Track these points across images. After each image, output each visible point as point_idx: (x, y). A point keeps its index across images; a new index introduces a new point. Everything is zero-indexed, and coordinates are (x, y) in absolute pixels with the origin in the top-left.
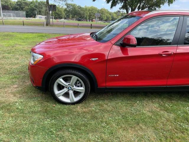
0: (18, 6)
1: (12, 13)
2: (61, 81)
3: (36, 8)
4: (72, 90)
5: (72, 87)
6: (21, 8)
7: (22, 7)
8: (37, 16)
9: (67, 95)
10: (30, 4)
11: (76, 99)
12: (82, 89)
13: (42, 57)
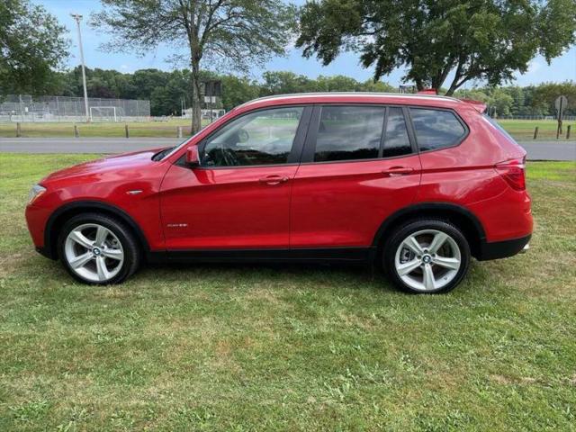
0: (136, 87)
1: (116, 106)
2: (78, 235)
3: (184, 88)
4: (102, 256)
5: (100, 249)
6: (145, 91)
7: (146, 88)
8: (186, 111)
9: (91, 265)
10: (167, 81)
11: (108, 275)
12: (117, 253)
13: (45, 190)
